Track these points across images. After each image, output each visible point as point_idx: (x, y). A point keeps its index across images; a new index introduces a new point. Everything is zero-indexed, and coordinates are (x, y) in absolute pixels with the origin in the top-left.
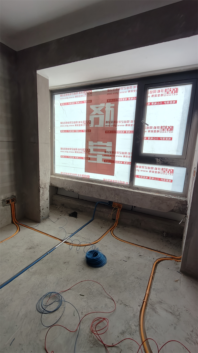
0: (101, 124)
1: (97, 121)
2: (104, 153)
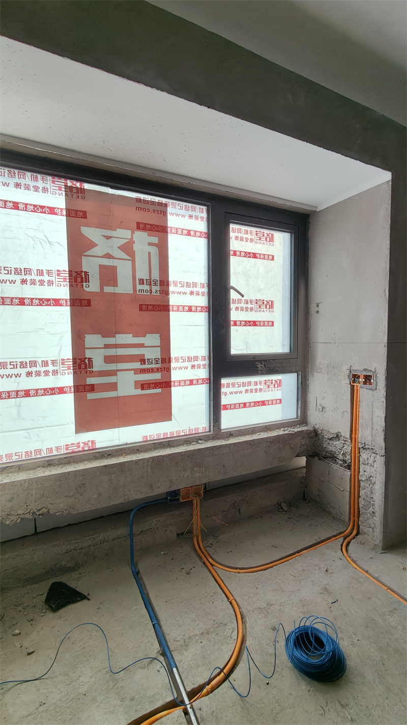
0: (124, 286)
1: (109, 275)
2: (137, 365)
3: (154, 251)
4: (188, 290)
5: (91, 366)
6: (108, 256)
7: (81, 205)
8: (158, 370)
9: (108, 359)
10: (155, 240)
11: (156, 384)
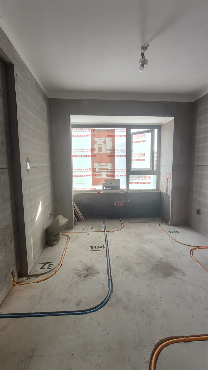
0: (104, 151)
1: (100, 149)
2: (107, 170)
3: (111, 142)
4: (120, 151)
5: (96, 170)
6: (100, 144)
7: (94, 133)
8: (112, 172)
9: (99, 169)
10: (112, 139)
11: (111, 176)
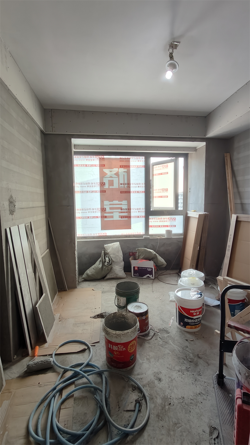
0: (116, 186)
1: (111, 183)
2: (120, 210)
3: (126, 174)
4: (137, 186)
5: (105, 210)
6: (111, 177)
7: (104, 163)
8: (127, 212)
9: (111, 208)
10: (126, 170)
11: (126, 217)
